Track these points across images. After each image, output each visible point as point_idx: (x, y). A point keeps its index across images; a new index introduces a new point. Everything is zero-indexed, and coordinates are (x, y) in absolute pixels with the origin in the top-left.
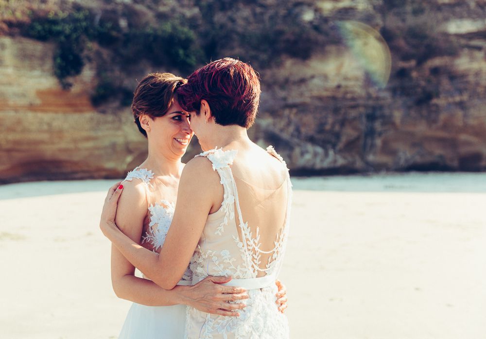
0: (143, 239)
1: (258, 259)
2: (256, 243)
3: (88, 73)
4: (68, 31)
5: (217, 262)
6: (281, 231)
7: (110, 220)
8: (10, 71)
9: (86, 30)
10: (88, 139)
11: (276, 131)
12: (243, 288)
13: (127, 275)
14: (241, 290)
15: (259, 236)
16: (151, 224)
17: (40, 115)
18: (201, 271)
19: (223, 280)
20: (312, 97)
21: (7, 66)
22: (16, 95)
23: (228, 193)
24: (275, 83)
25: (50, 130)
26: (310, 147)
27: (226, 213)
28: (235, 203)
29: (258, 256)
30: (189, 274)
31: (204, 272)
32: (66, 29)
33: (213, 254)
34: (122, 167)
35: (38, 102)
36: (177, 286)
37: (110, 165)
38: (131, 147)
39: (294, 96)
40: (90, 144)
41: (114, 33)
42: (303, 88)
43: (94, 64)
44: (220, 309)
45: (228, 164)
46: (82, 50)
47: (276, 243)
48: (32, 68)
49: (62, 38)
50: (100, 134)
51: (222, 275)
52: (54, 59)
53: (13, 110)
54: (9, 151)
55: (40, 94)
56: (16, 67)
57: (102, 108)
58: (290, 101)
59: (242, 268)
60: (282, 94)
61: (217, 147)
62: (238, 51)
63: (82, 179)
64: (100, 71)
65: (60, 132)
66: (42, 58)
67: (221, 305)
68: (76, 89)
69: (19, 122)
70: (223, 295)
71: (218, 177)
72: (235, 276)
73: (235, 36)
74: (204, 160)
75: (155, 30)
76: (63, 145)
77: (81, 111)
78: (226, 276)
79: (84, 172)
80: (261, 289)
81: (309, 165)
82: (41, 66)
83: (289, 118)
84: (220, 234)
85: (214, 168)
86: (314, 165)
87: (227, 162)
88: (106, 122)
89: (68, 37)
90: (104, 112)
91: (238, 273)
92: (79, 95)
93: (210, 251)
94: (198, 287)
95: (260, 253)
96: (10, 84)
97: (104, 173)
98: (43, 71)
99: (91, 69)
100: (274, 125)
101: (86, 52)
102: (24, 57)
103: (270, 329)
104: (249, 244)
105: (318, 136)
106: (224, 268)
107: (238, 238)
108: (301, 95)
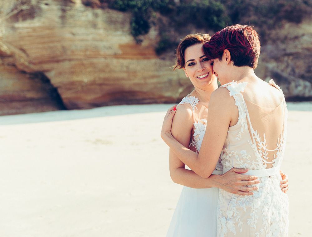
0: (190, 144)
1: (266, 155)
2: (264, 145)
3: (153, 33)
4: (140, 5)
5: (239, 159)
6: (281, 136)
7: (167, 131)
8: (101, 31)
9: (152, 4)
10: (153, 77)
11: (279, 71)
12: (256, 176)
13: (179, 168)
14: (254, 178)
15: (266, 139)
16: (194, 135)
17: (121, 61)
18: (228, 165)
19: (242, 171)
20: (303, 49)
21: (99, 29)
22: (105, 47)
23: (241, 111)
24: (278, 39)
25: (128, 71)
26: (301, 82)
27: (242, 125)
28: (247, 117)
29: (266, 154)
30: (220, 166)
31: (230, 166)
32: (138, 4)
33: (235, 154)
34: (176, 96)
35: (120, 52)
36: (211, 175)
37: (168, 94)
38: (182, 82)
39: (291, 48)
40: (155, 80)
41: (170, 6)
42: (297, 42)
43: (157, 27)
44: (241, 191)
45: (241, 92)
46: (149, 18)
47: (278, 145)
48: (116, 30)
49: (136, 10)
50: (161, 73)
51: (242, 168)
52: (131, 23)
53: (103, 58)
54: (100, 85)
55: (121, 47)
56: (105, 29)
57: (163, 56)
58: (288, 51)
59: (255, 162)
60: (282, 46)
61: (233, 81)
62: (253, 18)
63: (149, 103)
64: (161, 32)
65: (135, 73)
66: (123, 23)
67: (240, 188)
68: (145, 43)
69: (107, 65)
70: (242, 181)
71: (234, 101)
72: (251, 167)
73: (251, 8)
74: (225, 89)
75: (198, 4)
76: (136, 81)
77: (149, 58)
78: (245, 168)
79: (150, 99)
80: (270, 177)
81: (301, 94)
82: (122, 28)
83: (287, 63)
84: (239, 139)
85: (231, 95)
86: (304, 94)
87: (240, 91)
88: (165, 66)
89: (140, 9)
90: (164, 59)
91: (253, 166)
92: (147, 48)
93: (233, 152)
94: (225, 176)
95: (267, 151)
96: (101, 40)
97: (163, 100)
98: (123, 31)
99: (155, 30)
100: (278, 67)
101: (152, 19)
102: (111, 22)
103: (275, 204)
104: (259, 145)
105: (307, 75)
106: (244, 163)
107: (251, 142)
108: (296, 47)
